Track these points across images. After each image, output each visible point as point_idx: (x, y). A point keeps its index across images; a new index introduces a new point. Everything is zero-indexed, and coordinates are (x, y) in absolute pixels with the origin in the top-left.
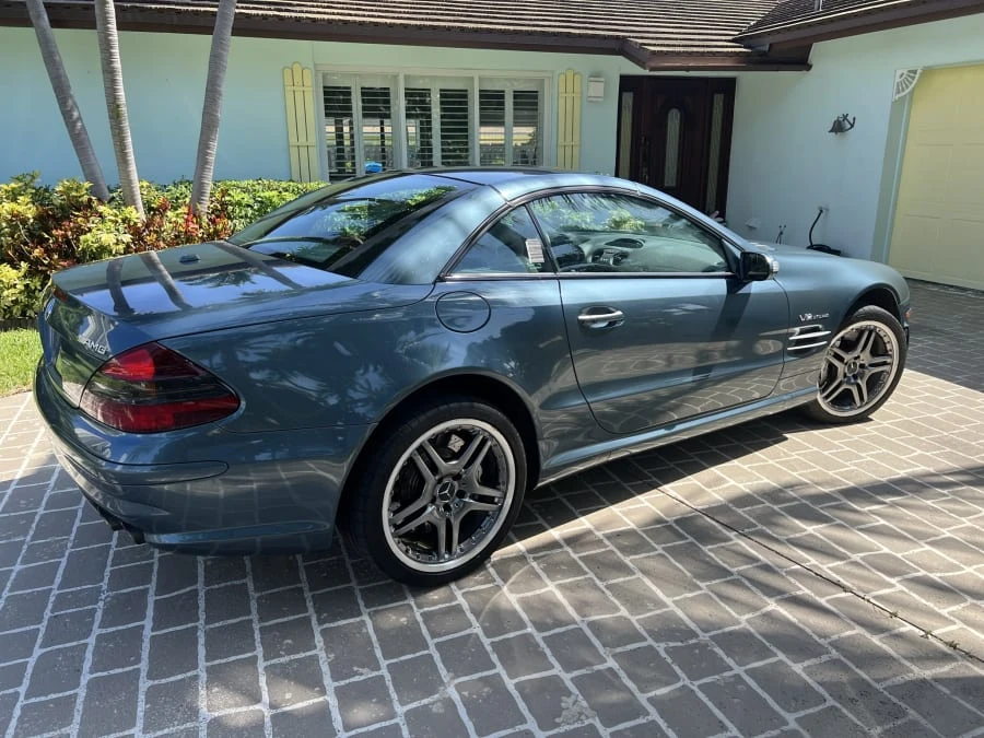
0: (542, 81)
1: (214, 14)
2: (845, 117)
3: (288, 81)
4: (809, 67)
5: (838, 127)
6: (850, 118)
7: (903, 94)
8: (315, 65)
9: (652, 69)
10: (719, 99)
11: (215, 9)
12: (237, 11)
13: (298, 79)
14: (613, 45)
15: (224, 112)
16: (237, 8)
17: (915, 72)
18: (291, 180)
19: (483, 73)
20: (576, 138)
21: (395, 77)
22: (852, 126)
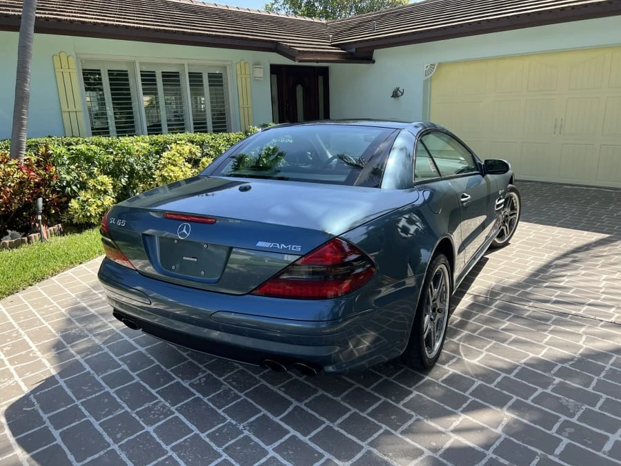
0: (225, 67)
1: (19, 17)
2: (398, 89)
3: (58, 65)
4: (374, 62)
5: (396, 95)
6: (401, 90)
7: (428, 77)
8: (76, 54)
9: (300, 61)
10: (321, 79)
11: (20, 14)
12: (38, 15)
13: (65, 64)
14: (270, 46)
15: (30, 87)
16: (37, 13)
17: (434, 65)
18: (73, 136)
19: (190, 62)
20: (249, 103)
21: (133, 63)
22: (402, 94)
